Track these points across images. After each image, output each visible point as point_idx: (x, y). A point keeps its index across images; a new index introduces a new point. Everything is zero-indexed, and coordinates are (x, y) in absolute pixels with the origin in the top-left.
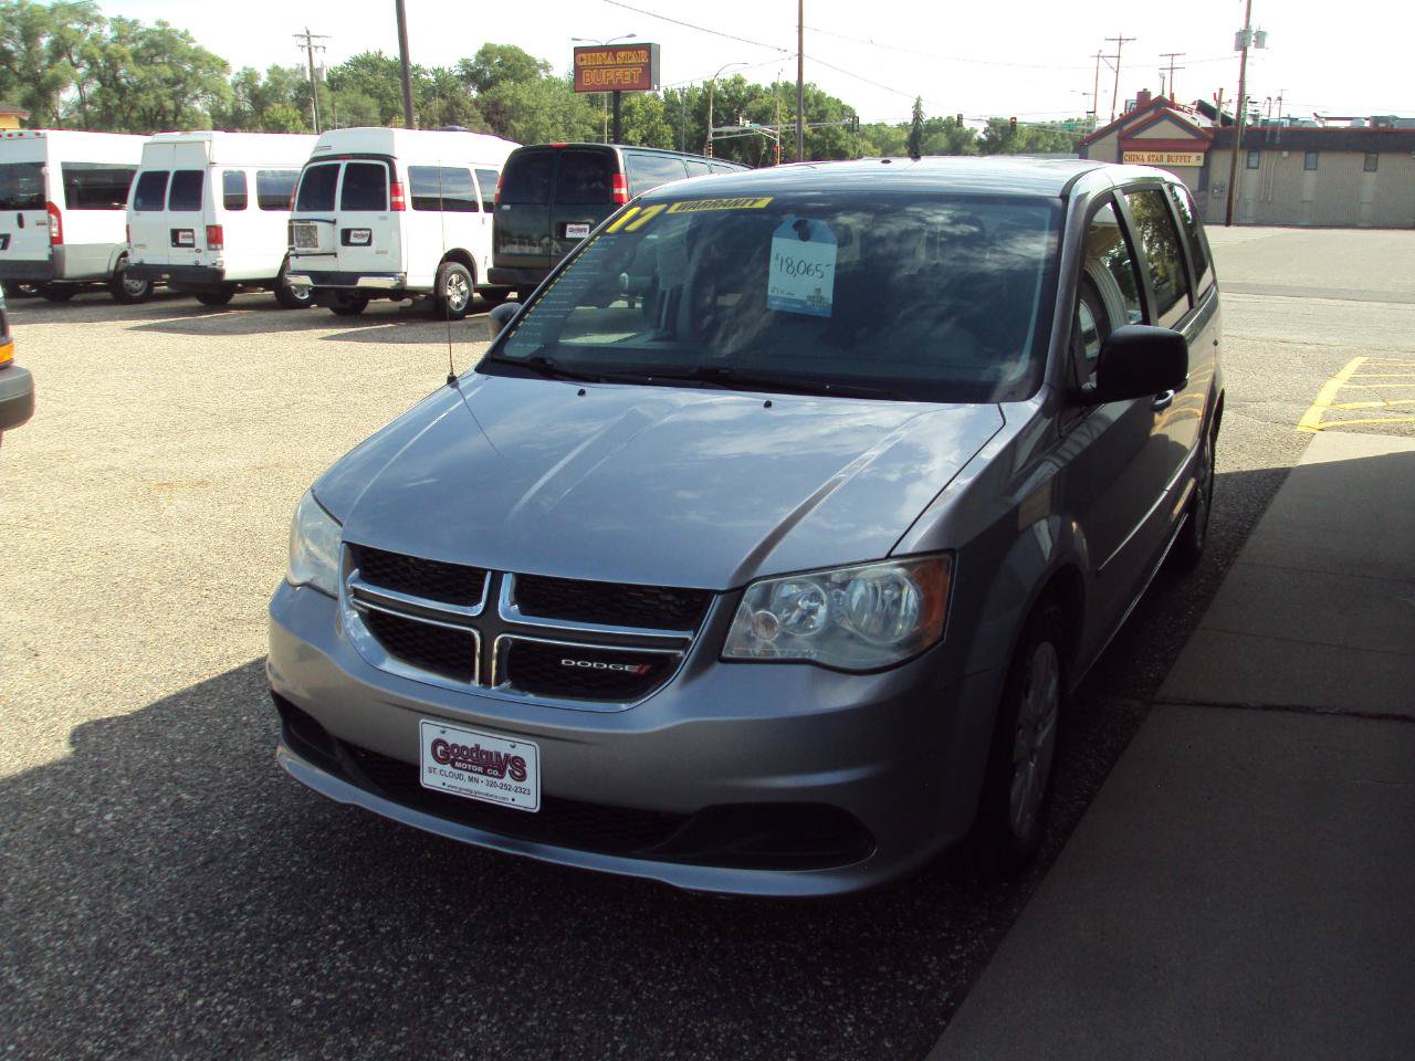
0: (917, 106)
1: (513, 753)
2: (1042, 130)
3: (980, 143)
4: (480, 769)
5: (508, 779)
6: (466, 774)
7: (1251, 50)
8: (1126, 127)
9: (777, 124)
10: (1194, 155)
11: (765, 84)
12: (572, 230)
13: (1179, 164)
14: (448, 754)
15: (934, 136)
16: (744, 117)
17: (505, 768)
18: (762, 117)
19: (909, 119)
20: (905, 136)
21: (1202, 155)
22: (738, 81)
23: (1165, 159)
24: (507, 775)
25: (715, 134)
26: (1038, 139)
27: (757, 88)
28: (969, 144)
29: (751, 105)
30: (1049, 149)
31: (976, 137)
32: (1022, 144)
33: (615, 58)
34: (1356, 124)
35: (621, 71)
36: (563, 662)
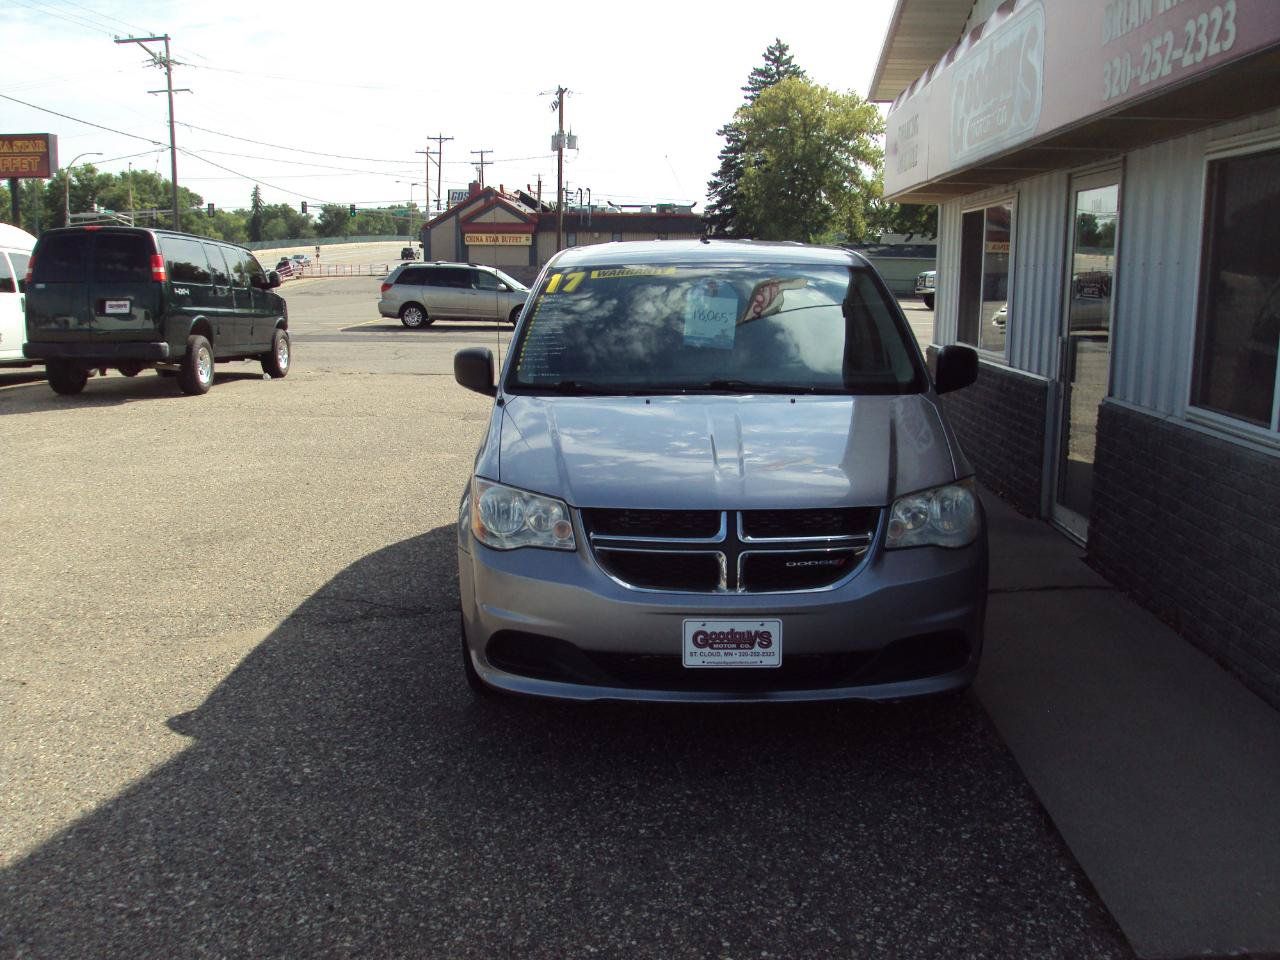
0: (256, 194)
1: (762, 629)
2: (371, 215)
3: (316, 227)
4: (734, 646)
5: (757, 648)
6: (722, 652)
7: (565, 151)
8: (463, 214)
9: (129, 210)
10: (524, 236)
11: (116, 173)
12: (111, 306)
13: (512, 243)
14: (705, 640)
15: (274, 221)
16: (99, 205)
17: (754, 642)
18: (116, 204)
19: (248, 206)
20: (244, 222)
21: (530, 236)
22: (90, 170)
23: (500, 240)
24: (757, 646)
25: (73, 220)
26: (367, 223)
27: (108, 177)
28: (306, 228)
29: (102, 193)
30: (377, 232)
31: (311, 222)
32: (355, 228)
33: (12, 146)
34: (645, 211)
35: (19, 159)
36: (788, 564)
